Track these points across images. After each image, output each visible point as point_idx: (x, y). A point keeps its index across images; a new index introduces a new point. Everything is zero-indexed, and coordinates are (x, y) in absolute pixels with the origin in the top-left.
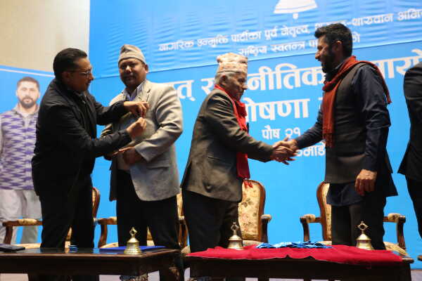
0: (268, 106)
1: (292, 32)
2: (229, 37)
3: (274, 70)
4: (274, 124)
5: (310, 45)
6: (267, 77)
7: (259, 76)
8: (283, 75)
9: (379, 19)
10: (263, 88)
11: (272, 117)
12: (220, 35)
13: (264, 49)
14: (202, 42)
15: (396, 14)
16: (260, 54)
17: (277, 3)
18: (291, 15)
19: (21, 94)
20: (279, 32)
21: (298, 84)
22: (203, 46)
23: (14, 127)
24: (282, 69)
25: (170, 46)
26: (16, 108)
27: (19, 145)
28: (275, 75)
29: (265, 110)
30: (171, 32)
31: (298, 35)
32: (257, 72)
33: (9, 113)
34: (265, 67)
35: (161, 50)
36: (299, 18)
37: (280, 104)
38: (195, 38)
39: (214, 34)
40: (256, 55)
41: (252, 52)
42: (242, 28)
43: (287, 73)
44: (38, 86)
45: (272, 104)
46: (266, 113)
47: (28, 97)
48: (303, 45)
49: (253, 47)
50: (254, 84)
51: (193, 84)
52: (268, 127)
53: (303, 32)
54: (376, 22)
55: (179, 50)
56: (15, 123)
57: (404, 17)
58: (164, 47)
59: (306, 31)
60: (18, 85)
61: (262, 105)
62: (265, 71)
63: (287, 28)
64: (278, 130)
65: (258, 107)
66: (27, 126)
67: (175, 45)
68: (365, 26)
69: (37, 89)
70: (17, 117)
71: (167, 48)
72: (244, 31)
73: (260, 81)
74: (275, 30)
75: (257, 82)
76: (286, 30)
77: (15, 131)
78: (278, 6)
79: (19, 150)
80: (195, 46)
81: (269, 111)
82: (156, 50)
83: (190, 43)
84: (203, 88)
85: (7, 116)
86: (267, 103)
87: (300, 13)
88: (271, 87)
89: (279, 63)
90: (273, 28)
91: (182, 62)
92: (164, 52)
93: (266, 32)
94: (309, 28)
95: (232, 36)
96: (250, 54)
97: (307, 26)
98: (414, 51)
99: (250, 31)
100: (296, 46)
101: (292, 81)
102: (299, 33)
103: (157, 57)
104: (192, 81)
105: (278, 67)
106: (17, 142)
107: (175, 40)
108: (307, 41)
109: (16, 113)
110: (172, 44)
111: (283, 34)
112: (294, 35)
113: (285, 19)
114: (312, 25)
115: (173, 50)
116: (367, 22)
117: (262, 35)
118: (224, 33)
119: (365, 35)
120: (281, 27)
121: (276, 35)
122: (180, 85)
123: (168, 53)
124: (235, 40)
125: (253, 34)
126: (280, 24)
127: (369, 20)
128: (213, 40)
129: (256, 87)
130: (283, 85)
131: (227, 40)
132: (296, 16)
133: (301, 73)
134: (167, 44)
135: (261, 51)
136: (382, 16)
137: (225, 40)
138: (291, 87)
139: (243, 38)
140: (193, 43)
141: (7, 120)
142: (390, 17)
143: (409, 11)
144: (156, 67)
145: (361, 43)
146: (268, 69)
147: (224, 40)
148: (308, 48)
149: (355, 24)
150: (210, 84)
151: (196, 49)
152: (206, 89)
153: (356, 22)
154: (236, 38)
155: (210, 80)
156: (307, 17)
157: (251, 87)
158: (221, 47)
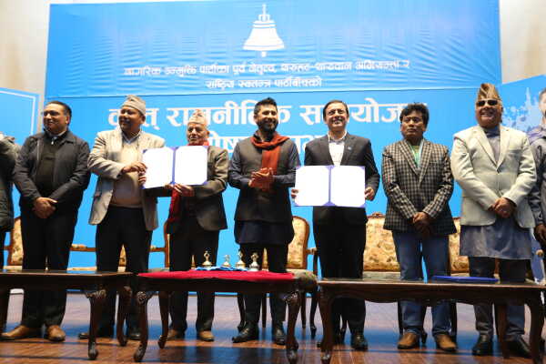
0: (233, 140)
1: (260, 69)
2: (197, 68)
3: (240, 105)
5: (276, 83)
6: (232, 111)
7: (225, 110)
8: (248, 112)
9: (340, 66)
10: (228, 122)
12: (188, 64)
13: (232, 83)
14: (169, 71)
15: (354, 63)
16: (227, 88)
17: (246, 39)
18: (260, 52)
20: (247, 68)
22: (170, 75)
24: (247, 105)
25: (135, 71)
28: (240, 111)
29: (229, 143)
30: (137, 57)
31: (265, 73)
32: (223, 106)
34: (230, 102)
35: (126, 74)
36: (267, 57)
38: (162, 65)
39: (181, 63)
40: (223, 89)
41: (220, 85)
42: (212, 61)
45: (236, 139)
46: (231, 147)
48: (269, 84)
49: (221, 80)
51: (158, 113)
53: (270, 70)
54: (336, 68)
55: (145, 76)
57: (361, 67)
58: (129, 72)
59: (273, 70)
61: (226, 139)
62: (231, 105)
63: (255, 65)
65: (222, 141)
67: (142, 70)
68: (327, 71)
71: (133, 74)
72: (213, 63)
73: (225, 115)
74: (243, 66)
75: (223, 116)
76: (254, 68)
78: (248, 42)
80: (163, 73)
82: (122, 74)
83: (157, 70)
84: (169, 117)
86: (232, 138)
87: (268, 52)
88: (236, 122)
89: (244, 99)
90: (241, 63)
91: (147, 89)
92: (129, 76)
93: (234, 66)
94: (280, 67)
95: (201, 67)
96: (218, 88)
97: (273, 65)
98: (368, 99)
99: (219, 64)
100: (262, 83)
102: (266, 71)
103: (122, 81)
104: (157, 109)
105: (244, 103)
107: (142, 66)
108: (273, 80)
110: (138, 69)
111: (250, 71)
112: (261, 73)
113: (253, 56)
115: (140, 75)
116: (329, 68)
117: (231, 69)
118: (192, 64)
119: (326, 80)
120: (249, 63)
121: (243, 71)
123: (135, 79)
124: (203, 72)
125: (221, 67)
126: (249, 60)
127: (331, 66)
128: (181, 70)
129: (222, 121)
130: (247, 120)
131: (195, 71)
132: (264, 55)
134: (133, 69)
135: (228, 85)
136: (342, 63)
137: (193, 71)
139: (211, 70)
140: (160, 70)
142: (349, 65)
143: (366, 61)
145: (322, 87)
146: (233, 103)
148: (273, 86)
149: (318, 68)
150: (176, 113)
151: (163, 76)
152: (172, 119)
153: (320, 66)
154: (204, 70)
155: (176, 111)
156: (274, 56)
157: (216, 120)
158: (188, 77)
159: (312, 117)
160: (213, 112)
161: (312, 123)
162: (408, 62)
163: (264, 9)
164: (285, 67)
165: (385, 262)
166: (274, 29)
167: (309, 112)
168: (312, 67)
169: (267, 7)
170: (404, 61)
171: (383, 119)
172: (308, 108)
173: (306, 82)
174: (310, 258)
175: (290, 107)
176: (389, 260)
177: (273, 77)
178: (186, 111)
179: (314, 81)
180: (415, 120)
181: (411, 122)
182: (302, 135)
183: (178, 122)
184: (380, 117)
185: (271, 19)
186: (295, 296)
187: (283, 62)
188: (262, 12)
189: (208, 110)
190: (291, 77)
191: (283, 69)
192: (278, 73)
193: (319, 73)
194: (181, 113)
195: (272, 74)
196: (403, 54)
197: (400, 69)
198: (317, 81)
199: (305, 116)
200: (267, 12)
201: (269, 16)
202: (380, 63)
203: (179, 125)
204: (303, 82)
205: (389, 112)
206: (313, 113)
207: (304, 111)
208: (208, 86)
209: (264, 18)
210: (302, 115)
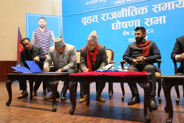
0: (125, 23)
3: (127, 9)
4: (127, 30)
6: (125, 12)
7: (122, 12)
8: (131, 11)
10: (123, 16)
11: (126, 27)
13: (124, 1)
16: (122, 3)
19: (40, 23)
21: (136, 14)
22: (101, 2)
23: (39, 35)
24: (130, 9)
25: (89, 3)
26: (39, 28)
27: (40, 41)
28: (127, 11)
29: (124, 25)
32: (121, 10)
33: (37, 30)
37: (129, 22)
41: (119, 3)
43: (132, 10)
44: (45, 20)
45: (126, 22)
47: (42, 24)
50: (120, 15)
51: (98, 17)
52: (125, 31)
55: (93, 4)
56: (39, 33)
58: (87, 3)
60: (39, 20)
61: (123, 23)
62: (124, 10)
64: (129, 32)
65: (121, 24)
66: (43, 34)
67: (91, 2)
69: (45, 22)
70: (39, 31)
73: (122, 14)
77: (39, 36)
79: (41, 42)
80: (98, 2)
82: (84, 5)
83: (96, 1)
85: (36, 31)
86: (125, 22)
88: (126, 16)
89: (129, 7)
91: (94, 8)
92: (87, 5)
96: (118, 4)
101: (134, 13)
103: (85, 7)
104: (97, 15)
105: (129, 8)
106: (40, 40)
109: (39, 30)
115: (91, 4)
122: (93, 17)
123: (89, 6)
130: (130, 15)
133: (138, 10)
134: (88, 2)
135: (122, 2)
138: (134, 15)
141: (36, 32)
144: (85, 11)
146: (125, 9)
150: (104, 16)
151: (99, 3)
152: (102, 18)
155: (104, 15)
157: (119, 16)
158: (108, 2)
159: (157, 9)
160: (117, 13)
161: (157, 12)
167: (156, 7)
175: (148, 7)
178: (107, 14)
182: (153, 17)
183: (105, 19)
189: (115, 13)
194: (106, 15)
199: (154, 9)
203: (105, 20)
206: (158, 7)
207: (154, 7)
208: (115, 4)
210: (153, 9)
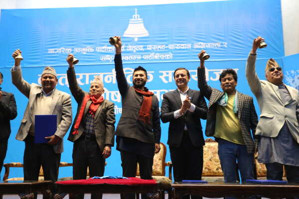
0: (117, 93)
1: (134, 49)
2: (95, 49)
5: (144, 57)
7: (112, 74)
8: (127, 75)
9: (184, 46)
10: (114, 82)
11: (119, 100)
12: (88, 46)
14: (77, 50)
15: (192, 45)
17: (125, 30)
18: (133, 38)
20: (125, 48)
22: (77, 53)
24: (126, 71)
29: (115, 96)
30: (56, 42)
31: (137, 51)
32: (111, 72)
35: (49, 52)
36: (138, 41)
38: (72, 47)
39: (85, 45)
40: (111, 61)
41: (109, 59)
43: (129, 74)
46: (115, 98)
48: (140, 58)
49: (109, 56)
50: (109, 79)
52: (116, 107)
53: (140, 49)
54: (181, 48)
55: (62, 54)
57: (197, 47)
58: (51, 51)
59: (142, 49)
61: (113, 93)
63: (130, 46)
65: (110, 94)
67: (59, 50)
68: (176, 49)
71: (54, 52)
72: (104, 45)
73: (112, 77)
75: (111, 78)
76: (130, 48)
78: (126, 32)
80: (72, 52)
81: (117, 97)
82: (47, 53)
83: (69, 50)
87: (138, 38)
92: (51, 54)
94: (144, 47)
95: (96, 48)
96: (107, 60)
97: (142, 46)
100: (135, 58)
102: (137, 50)
103: (46, 57)
107: (59, 47)
108: (142, 55)
110: (57, 49)
111: (128, 50)
112: (135, 51)
113: (130, 41)
114: (145, 46)
115: (58, 53)
116: (176, 47)
118: (91, 45)
119: (175, 55)
122: (61, 76)
123: (53, 55)
124: (98, 51)
125: (109, 48)
126: (127, 43)
127: (178, 46)
128: (84, 49)
129: (110, 81)
131: (93, 50)
132: (136, 40)
134: (54, 49)
136: (185, 44)
139: (103, 50)
140: (71, 50)
142: (190, 46)
143: (200, 43)
145: (173, 59)
147: (91, 49)
148: (142, 59)
149: (170, 48)
150: (81, 77)
153: (171, 47)
154: (99, 49)
155: (81, 75)
156: (143, 41)
157: (107, 81)
158: (89, 54)
159: (167, 78)
160: (104, 76)
161: (167, 82)
162: (226, 43)
163: (136, 13)
164: (149, 47)
165: (215, 170)
166: (142, 24)
167: (165, 75)
168: (166, 47)
169: (138, 10)
170: (224, 43)
171: (211, 78)
172: (164, 72)
173: (162, 56)
174: (167, 168)
175: (153, 72)
176: (217, 169)
177: (142, 53)
178: (87, 75)
179: (168, 56)
180: (229, 79)
181: (227, 81)
182: (161, 89)
183: (82, 82)
184: (210, 77)
185: (140, 17)
186: (158, 195)
187: (147, 44)
188: (134, 14)
189: (101, 75)
190: (154, 53)
191: (149, 49)
192: (145, 51)
193: (171, 51)
194: (84, 76)
195: (142, 51)
196: (222, 38)
197: (221, 47)
198: (169, 56)
199: (162, 78)
200: (138, 14)
201: (139, 16)
202: (209, 44)
203: (83, 84)
204: (161, 56)
205: (215, 75)
206: (168, 75)
207: (162, 74)
208: (101, 59)
209: (136, 18)
210: (160, 77)
